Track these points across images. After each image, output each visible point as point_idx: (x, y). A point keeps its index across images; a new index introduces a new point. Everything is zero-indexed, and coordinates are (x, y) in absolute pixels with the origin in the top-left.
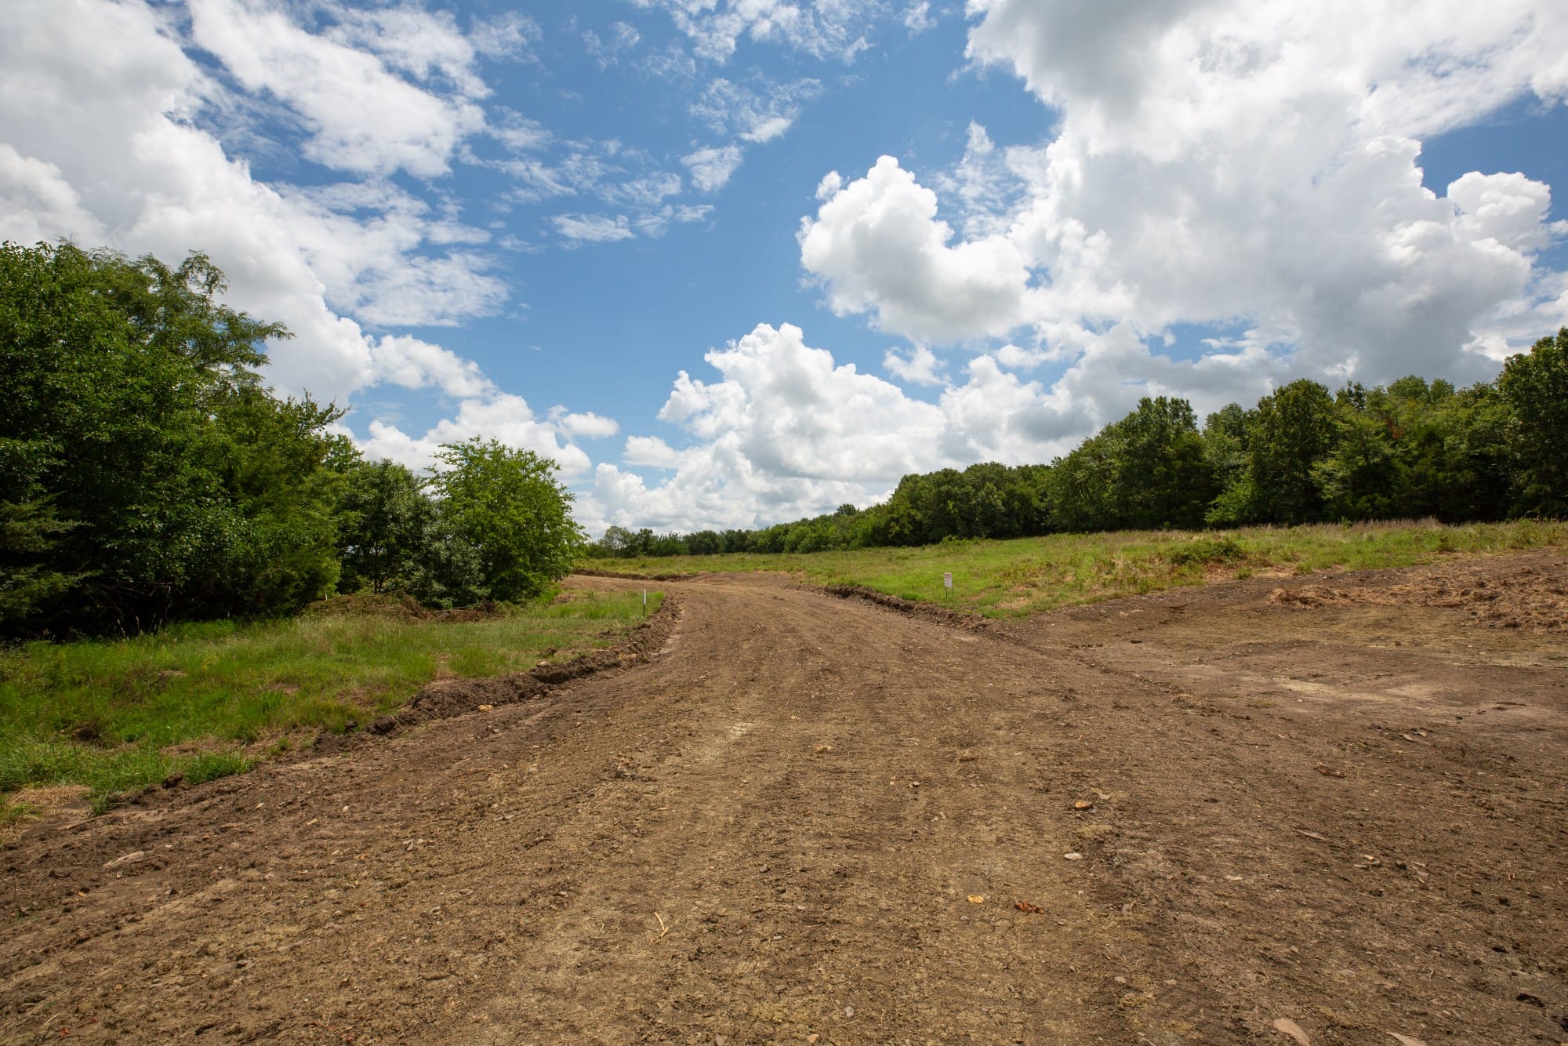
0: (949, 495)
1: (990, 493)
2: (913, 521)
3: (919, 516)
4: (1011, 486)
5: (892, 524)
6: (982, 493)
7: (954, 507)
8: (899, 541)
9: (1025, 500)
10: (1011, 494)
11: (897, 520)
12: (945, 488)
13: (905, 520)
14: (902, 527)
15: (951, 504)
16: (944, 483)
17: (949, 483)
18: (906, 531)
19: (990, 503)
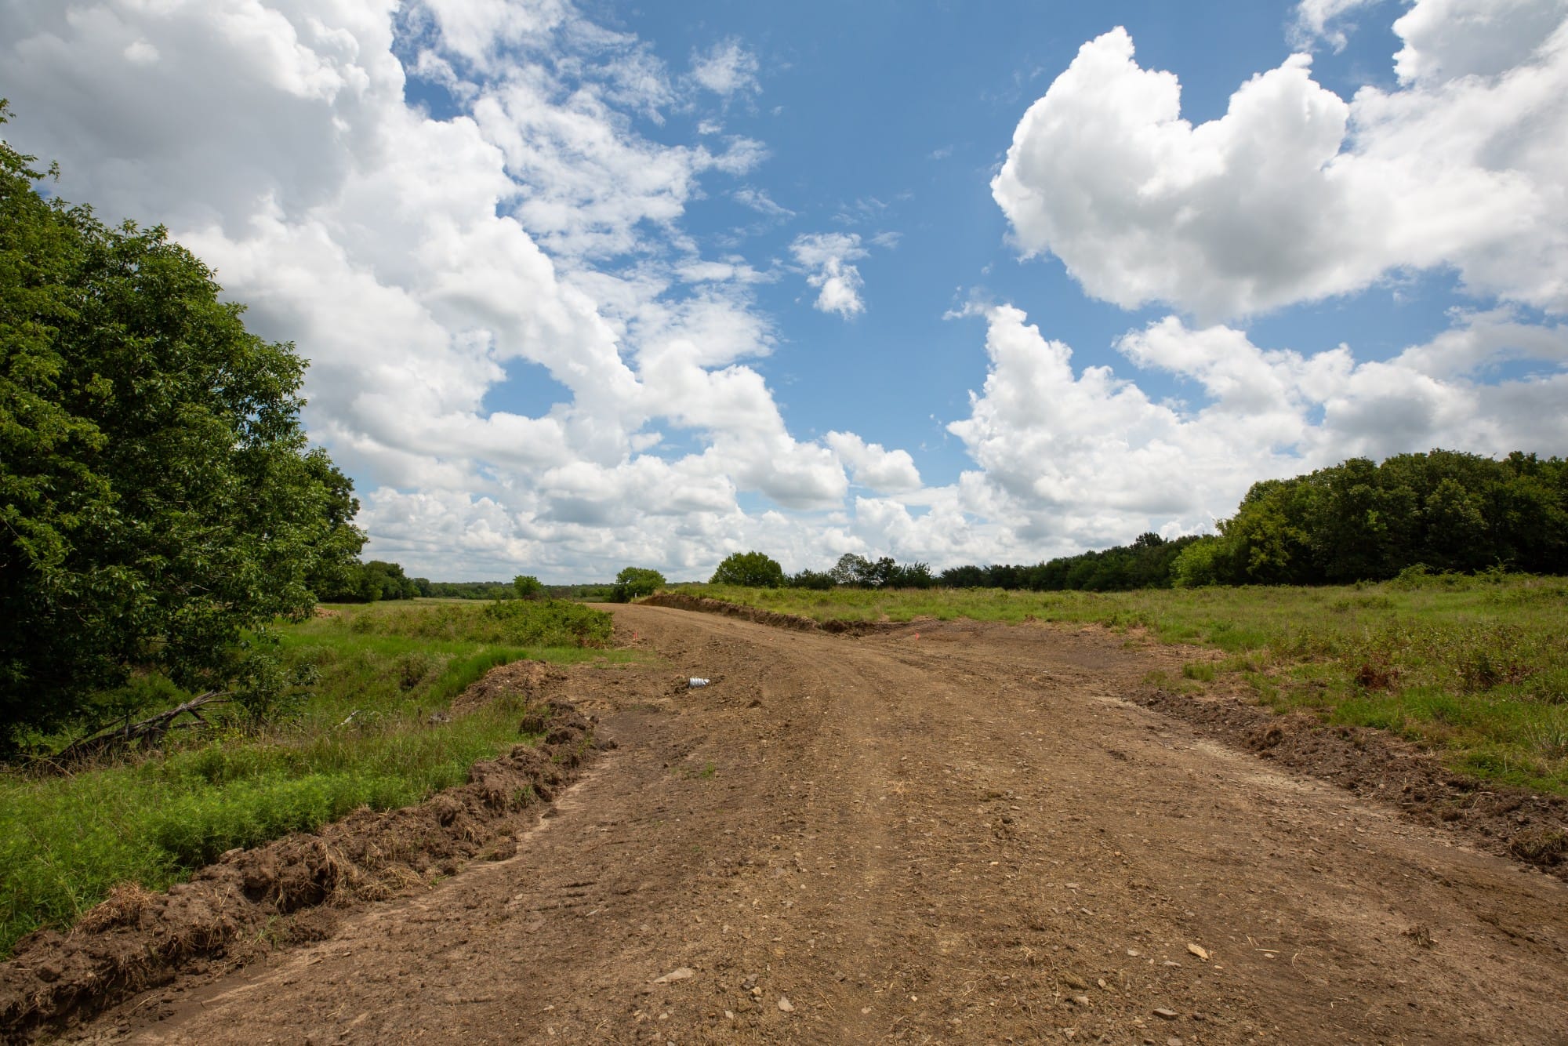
0: (1365, 502)
1: (1447, 499)
2: (1291, 545)
3: (1303, 537)
4: (1497, 485)
5: (1254, 549)
6: (1434, 498)
7: (1378, 520)
8: (1269, 576)
9: (1527, 505)
10: (1497, 496)
11: (1261, 545)
12: (1356, 489)
13: (1278, 543)
14: (1272, 553)
15: (1373, 516)
16: (1352, 482)
17: (1362, 481)
18: (1280, 562)
19: (1456, 513)
